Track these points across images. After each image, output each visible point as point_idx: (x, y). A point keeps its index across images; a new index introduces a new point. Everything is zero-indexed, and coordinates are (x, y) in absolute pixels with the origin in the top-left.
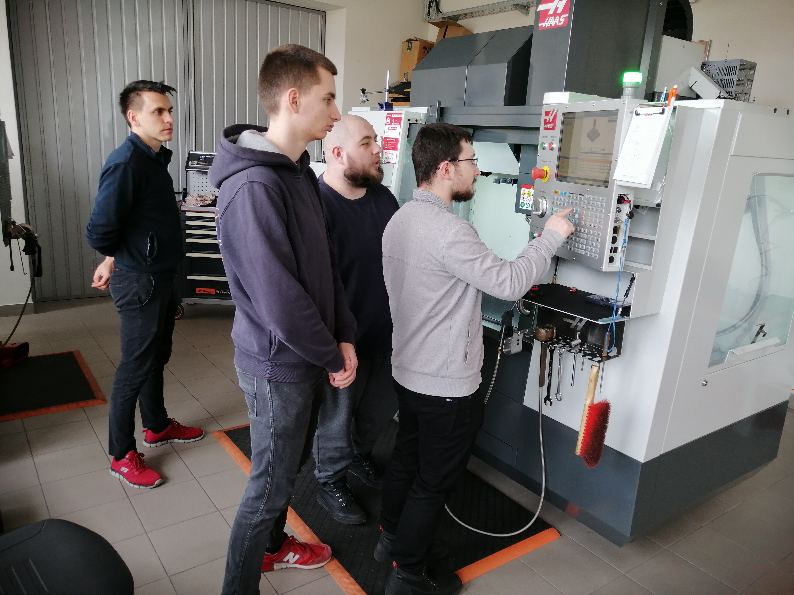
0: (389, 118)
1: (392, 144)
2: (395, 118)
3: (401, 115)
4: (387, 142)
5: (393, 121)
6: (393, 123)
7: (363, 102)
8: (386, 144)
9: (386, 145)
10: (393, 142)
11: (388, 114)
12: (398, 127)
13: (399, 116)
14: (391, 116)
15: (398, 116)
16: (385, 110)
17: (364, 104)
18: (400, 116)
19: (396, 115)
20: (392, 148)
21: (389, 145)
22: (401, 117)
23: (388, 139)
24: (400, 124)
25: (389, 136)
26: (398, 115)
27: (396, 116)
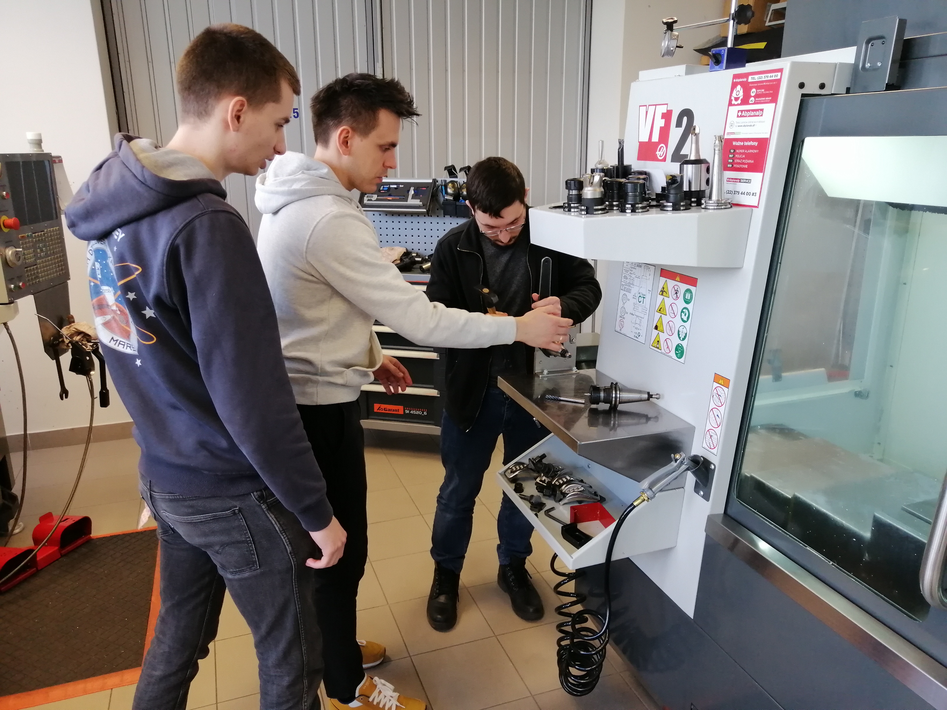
0: (739, 87)
1: (748, 156)
2: (759, 85)
3: (779, 74)
4: (732, 151)
5: (753, 94)
6: (752, 99)
7: (669, 53)
8: (731, 156)
9: (730, 158)
10: (751, 151)
11: (735, 76)
12: (769, 108)
13: (774, 78)
14: (745, 80)
15: (769, 79)
16: (727, 68)
17: (670, 57)
18: (777, 76)
19: (763, 75)
20: (746, 166)
21: (739, 159)
22: (779, 81)
23: (734, 143)
24: (774, 99)
25: (739, 133)
26: (769, 75)
27: (763, 77)
